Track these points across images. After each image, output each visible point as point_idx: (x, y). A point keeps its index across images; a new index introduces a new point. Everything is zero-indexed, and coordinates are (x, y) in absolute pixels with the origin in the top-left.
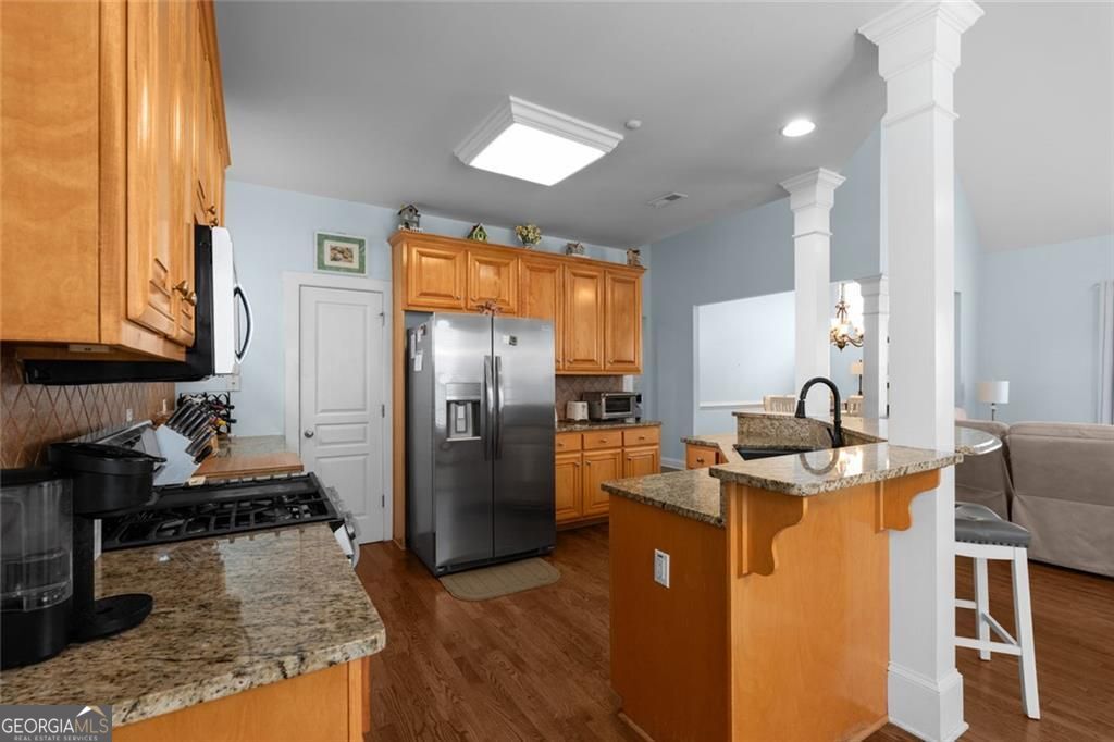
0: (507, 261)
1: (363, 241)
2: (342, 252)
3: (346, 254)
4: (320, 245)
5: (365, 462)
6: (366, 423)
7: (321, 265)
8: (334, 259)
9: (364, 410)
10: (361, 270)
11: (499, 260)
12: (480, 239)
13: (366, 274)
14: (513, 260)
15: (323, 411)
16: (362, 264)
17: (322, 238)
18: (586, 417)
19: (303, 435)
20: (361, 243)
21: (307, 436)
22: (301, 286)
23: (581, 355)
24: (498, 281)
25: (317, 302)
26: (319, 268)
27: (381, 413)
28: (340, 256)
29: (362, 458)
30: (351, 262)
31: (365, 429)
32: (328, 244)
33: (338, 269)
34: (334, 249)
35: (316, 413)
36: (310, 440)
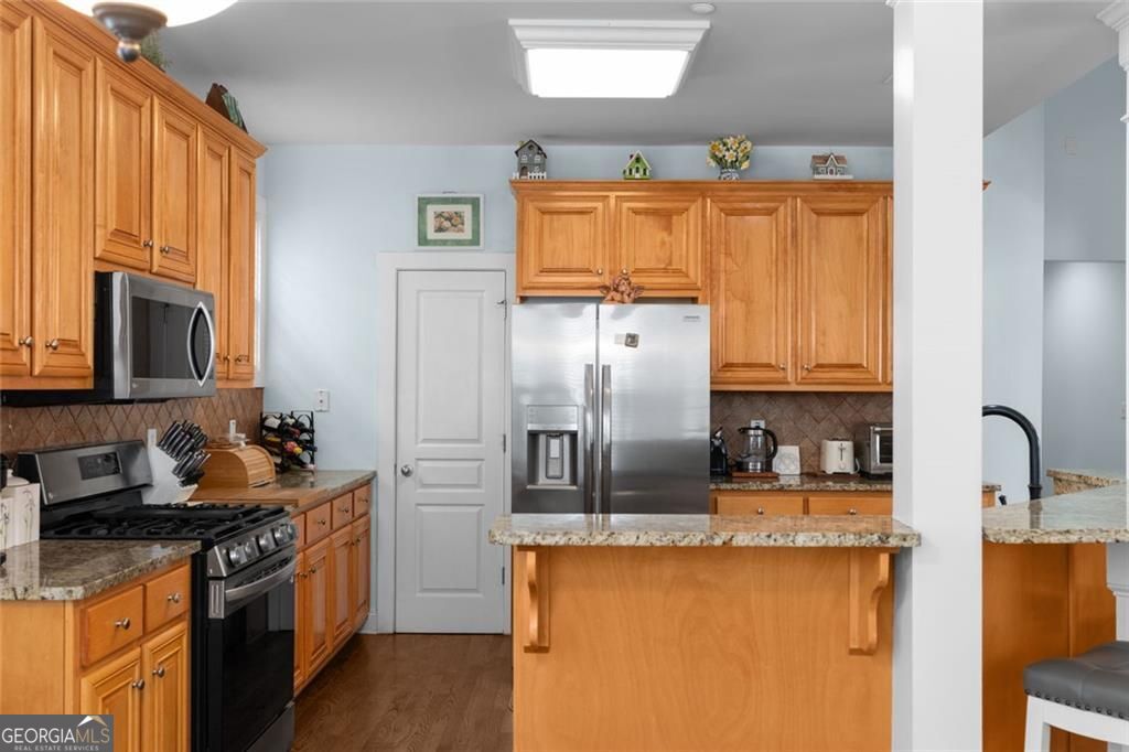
0: (682, 205)
1: (478, 199)
2: (449, 219)
3: (454, 220)
4: (422, 211)
5: (479, 513)
6: (482, 460)
7: (423, 240)
8: (440, 229)
9: (477, 441)
10: (475, 241)
11: (668, 205)
12: (638, 176)
13: (481, 246)
14: (694, 201)
15: (425, 440)
16: (476, 232)
17: (423, 203)
18: (849, 469)
19: (399, 473)
20: (475, 203)
21: (407, 474)
22: (398, 270)
23: (833, 357)
24: (667, 239)
25: (419, 292)
26: (420, 244)
27: (502, 447)
28: (447, 224)
29: (476, 509)
30: (462, 231)
31: (479, 468)
32: (431, 210)
33: (444, 242)
34: (439, 216)
35: (417, 443)
36: (409, 479)
